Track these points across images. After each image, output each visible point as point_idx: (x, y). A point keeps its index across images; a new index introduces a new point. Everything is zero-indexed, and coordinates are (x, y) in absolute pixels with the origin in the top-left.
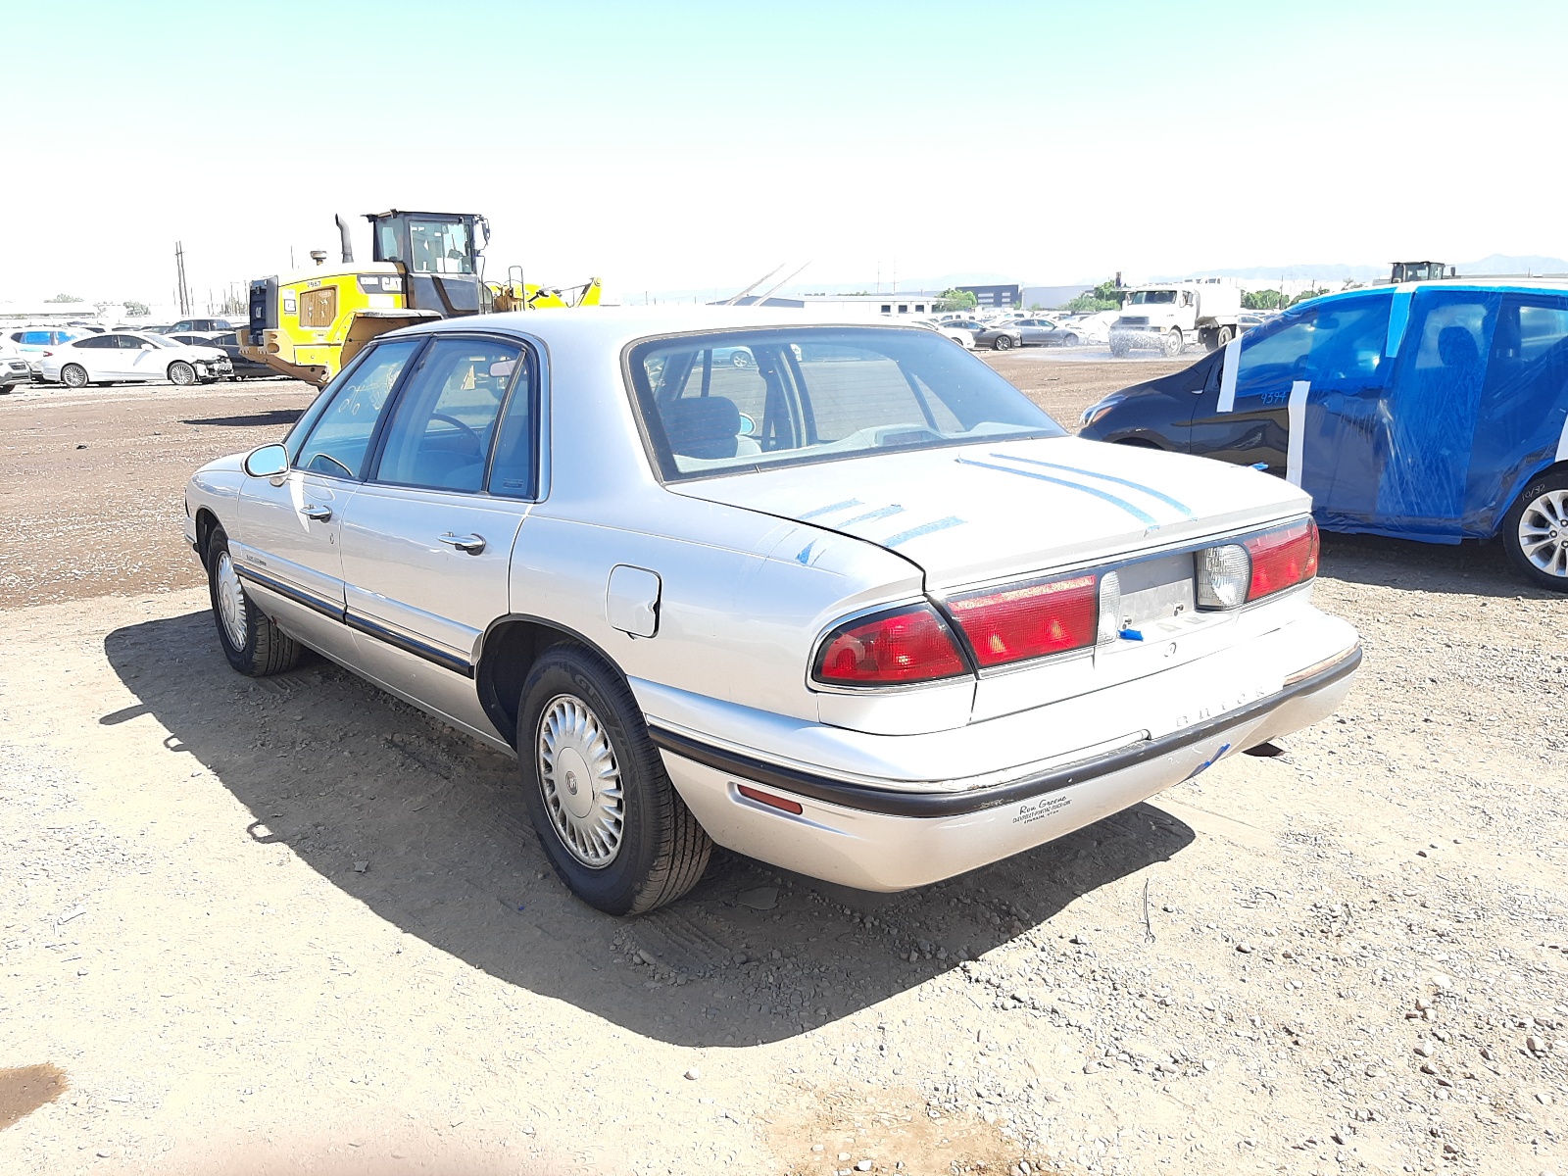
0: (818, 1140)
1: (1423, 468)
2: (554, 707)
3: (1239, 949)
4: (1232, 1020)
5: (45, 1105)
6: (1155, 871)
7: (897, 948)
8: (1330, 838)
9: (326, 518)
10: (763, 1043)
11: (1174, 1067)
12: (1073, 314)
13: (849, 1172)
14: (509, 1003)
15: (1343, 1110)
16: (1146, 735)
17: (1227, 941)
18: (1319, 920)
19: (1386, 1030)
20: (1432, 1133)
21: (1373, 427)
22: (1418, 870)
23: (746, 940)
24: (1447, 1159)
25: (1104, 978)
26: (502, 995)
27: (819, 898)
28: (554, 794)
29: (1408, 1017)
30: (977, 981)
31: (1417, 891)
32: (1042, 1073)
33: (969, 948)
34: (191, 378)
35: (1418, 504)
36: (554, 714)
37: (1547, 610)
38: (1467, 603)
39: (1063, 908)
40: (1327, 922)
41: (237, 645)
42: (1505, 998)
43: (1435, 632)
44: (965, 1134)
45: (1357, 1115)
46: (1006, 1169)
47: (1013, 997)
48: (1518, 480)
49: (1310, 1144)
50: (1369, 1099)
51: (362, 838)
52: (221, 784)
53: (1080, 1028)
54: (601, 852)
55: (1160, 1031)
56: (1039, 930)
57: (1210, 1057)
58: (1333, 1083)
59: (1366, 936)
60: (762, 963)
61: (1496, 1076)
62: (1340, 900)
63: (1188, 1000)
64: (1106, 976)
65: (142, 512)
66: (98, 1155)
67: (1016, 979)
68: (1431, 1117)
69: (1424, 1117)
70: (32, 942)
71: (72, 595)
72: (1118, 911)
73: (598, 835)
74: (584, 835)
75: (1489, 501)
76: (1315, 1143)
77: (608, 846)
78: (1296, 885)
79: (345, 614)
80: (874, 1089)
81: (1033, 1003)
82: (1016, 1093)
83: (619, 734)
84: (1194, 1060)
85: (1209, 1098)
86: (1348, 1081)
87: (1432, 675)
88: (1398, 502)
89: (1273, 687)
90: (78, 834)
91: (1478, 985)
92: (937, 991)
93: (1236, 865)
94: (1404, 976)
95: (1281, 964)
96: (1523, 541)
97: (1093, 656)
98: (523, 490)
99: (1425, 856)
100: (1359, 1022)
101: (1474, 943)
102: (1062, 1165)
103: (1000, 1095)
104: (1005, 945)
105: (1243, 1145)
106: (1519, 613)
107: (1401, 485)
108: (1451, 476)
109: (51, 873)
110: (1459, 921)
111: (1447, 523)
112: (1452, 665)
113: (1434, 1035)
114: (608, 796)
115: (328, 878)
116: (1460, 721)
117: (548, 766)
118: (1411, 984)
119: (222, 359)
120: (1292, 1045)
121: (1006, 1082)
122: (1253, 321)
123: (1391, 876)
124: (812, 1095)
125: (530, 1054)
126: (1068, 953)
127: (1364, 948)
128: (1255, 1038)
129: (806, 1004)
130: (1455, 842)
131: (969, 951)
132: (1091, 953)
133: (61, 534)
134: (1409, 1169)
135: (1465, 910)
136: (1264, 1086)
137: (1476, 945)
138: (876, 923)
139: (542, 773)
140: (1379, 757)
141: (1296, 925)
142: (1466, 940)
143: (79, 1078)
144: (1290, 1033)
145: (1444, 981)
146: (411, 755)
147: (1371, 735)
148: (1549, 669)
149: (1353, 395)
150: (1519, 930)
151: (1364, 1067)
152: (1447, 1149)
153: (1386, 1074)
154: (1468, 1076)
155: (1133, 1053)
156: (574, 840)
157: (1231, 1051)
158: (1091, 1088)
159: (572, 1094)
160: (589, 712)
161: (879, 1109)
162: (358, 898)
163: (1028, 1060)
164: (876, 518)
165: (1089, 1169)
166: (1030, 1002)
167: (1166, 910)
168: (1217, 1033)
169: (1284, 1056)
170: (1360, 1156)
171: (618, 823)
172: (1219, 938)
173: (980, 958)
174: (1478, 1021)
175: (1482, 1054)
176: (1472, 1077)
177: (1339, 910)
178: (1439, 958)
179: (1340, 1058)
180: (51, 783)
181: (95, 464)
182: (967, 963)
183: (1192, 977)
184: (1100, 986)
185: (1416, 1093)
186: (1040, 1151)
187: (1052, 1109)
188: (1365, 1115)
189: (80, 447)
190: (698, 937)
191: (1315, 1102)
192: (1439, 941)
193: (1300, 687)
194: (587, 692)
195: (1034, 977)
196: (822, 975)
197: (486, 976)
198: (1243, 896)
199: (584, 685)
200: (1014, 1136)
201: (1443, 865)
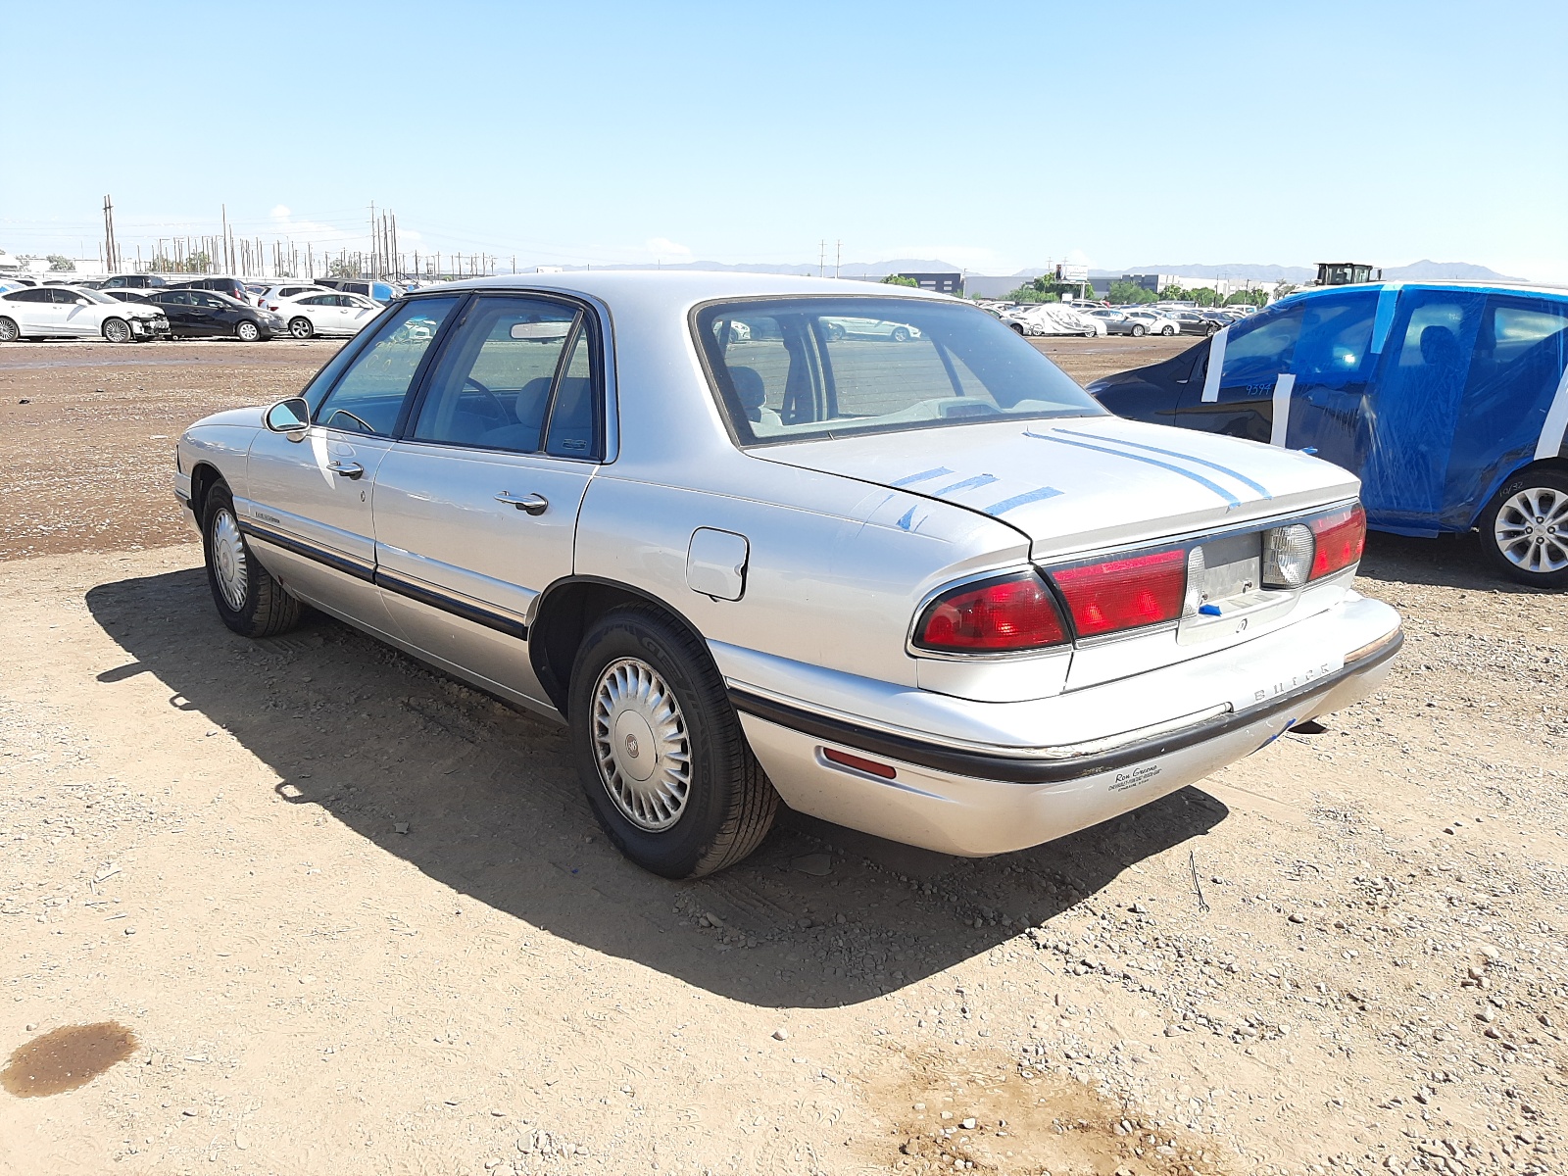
0: (918, 1099)
1: (1402, 462)
2: (614, 670)
3: (1291, 919)
4: (1298, 987)
5: (119, 1063)
6: (1196, 843)
7: (960, 914)
8: (1359, 815)
9: (356, 476)
10: (844, 1005)
11: (1252, 1030)
12: (1017, 304)
13: (955, 1129)
14: (581, 964)
15: (1419, 1071)
16: (1228, 707)
17: (1279, 911)
18: (1364, 892)
19: (1445, 997)
20: (1508, 1093)
21: (1356, 421)
22: (1448, 847)
23: (807, 905)
24: (1526, 1118)
25: (1168, 945)
26: (573, 957)
27: (872, 865)
28: (609, 757)
29: (1464, 985)
30: (1045, 947)
31: (1451, 867)
32: (1125, 1035)
33: (1030, 916)
34: (127, 335)
35: (1397, 498)
36: (613, 677)
37: (1523, 603)
38: (1447, 594)
39: (1114, 878)
40: (1372, 894)
41: (234, 605)
42: (1553, 967)
43: (1422, 622)
44: (1061, 1094)
45: (1433, 1076)
46: (1108, 1127)
47: (1084, 963)
48: (1496, 478)
49: (1395, 1104)
50: (1442, 1062)
51: (397, 800)
52: (239, 744)
53: (1154, 993)
54: (660, 816)
55: (1232, 996)
56: (1096, 899)
57: (1285, 1020)
58: (1405, 1046)
59: (1411, 908)
60: (827, 927)
61: (1556, 1041)
62: (1379, 873)
63: (1253, 967)
64: (1170, 944)
65: (100, 469)
66: (185, 1114)
67: (1082, 945)
68: (1504, 1079)
69: (1497, 1078)
70: (70, 900)
71: (41, 550)
72: (1168, 881)
73: (659, 799)
74: (643, 798)
75: (1467, 496)
76: (1399, 1102)
77: (670, 809)
78: (1335, 859)
79: (375, 573)
80: (964, 1051)
81: (1104, 969)
82: (1104, 1055)
83: (691, 697)
84: (1269, 1025)
85: (1291, 1060)
86: (1420, 1045)
87: (1426, 663)
88: (1377, 496)
89: (1336, 664)
90: (98, 792)
91: (1525, 955)
92: (1007, 956)
93: (1273, 839)
94: (1453, 947)
95: (1334, 934)
96: (1499, 537)
97: (1177, 630)
98: (587, 451)
99: (1452, 833)
100: (1418, 990)
101: (1513, 916)
102: (1162, 1123)
103: (1088, 1057)
104: (1064, 913)
105: (1331, 1104)
106: (1497, 606)
107: (1381, 478)
108: (1431, 471)
109: (76, 831)
110: (1495, 895)
111: (1425, 517)
112: (1444, 653)
113: (1492, 1002)
114: (673, 760)
115: (370, 839)
116: (1461, 706)
117: (604, 730)
118: (1462, 955)
119: (158, 317)
120: (1359, 1011)
121: (1093, 1044)
122: (1193, 318)
123: (1423, 851)
124: (902, 1055)
125: (613, 1014)
126: (1129, 921)
127: (1411, 919)
128: (1324, 1003)
129: (880, 968)
130: (1478, 820)
131: (1030, 918)
132: (1151, 921)
133: (18, 489)
134: (1493, 1127)
135: (1499, 885)
136: (1340, 1049)
137: (1515, 918)
138: (935, 890)
139: (596, 736)
140: (1390, 740)
141: (1344, 897)
142: (1506, 912)
143: (146, 1037)
144: (1355, 999)
145: (1492, 951)
146: (432, 718)
147: (1379, 717)
148: (1536, 659)
149: (1338, 390)
150: (1554, 905)
151: (1430, 1031)
152: (1526, 1109)
153: (1452, 1038)
154: (1531, 1040)
155: (1211, 1017)
156: (630, 804)
157: (1303, 1016)
158: (1175, 1050)
159: (663, 1054)
160: (656, 677)
161: (972, 1069)
162: (407, 859)
163: (1109, 1023)
164: (973, 486)
165: (1189, 1127)
166: (1100, 968)
167: (1215, 881)
168: (1286, 998)
169: (1354, 1020)
170: (1445, 1115)
171: (681, 787)
172: (1271, 909)
173: (1043, 925)
174: (1530, 990)
175: (1539, 1020)
176: (1535, 1041)
177: (1381, 884)
178: (1483, 929)
179: (1407, 1023)
180: (59, 740)
181: (40, 419)
182: (1033, 929)
183: (1252, 945)
184: (1165, 953)
185: (1485, 1057)
186: (1138, 1109)
187: (1141, 1071)
188: (1441, 1077)
189: (23, 402)
190: (759, 901)
191: (1392, 1064)
192: (1480, 914)
193: (1358, 666)
194: (656, 655)
195: (1100, 944)
196: (891, 939)
197: (553, 937)
198: (1286, 869)
199: (652, 649)
200: (1111, 1095)
201: (1470, 842)
